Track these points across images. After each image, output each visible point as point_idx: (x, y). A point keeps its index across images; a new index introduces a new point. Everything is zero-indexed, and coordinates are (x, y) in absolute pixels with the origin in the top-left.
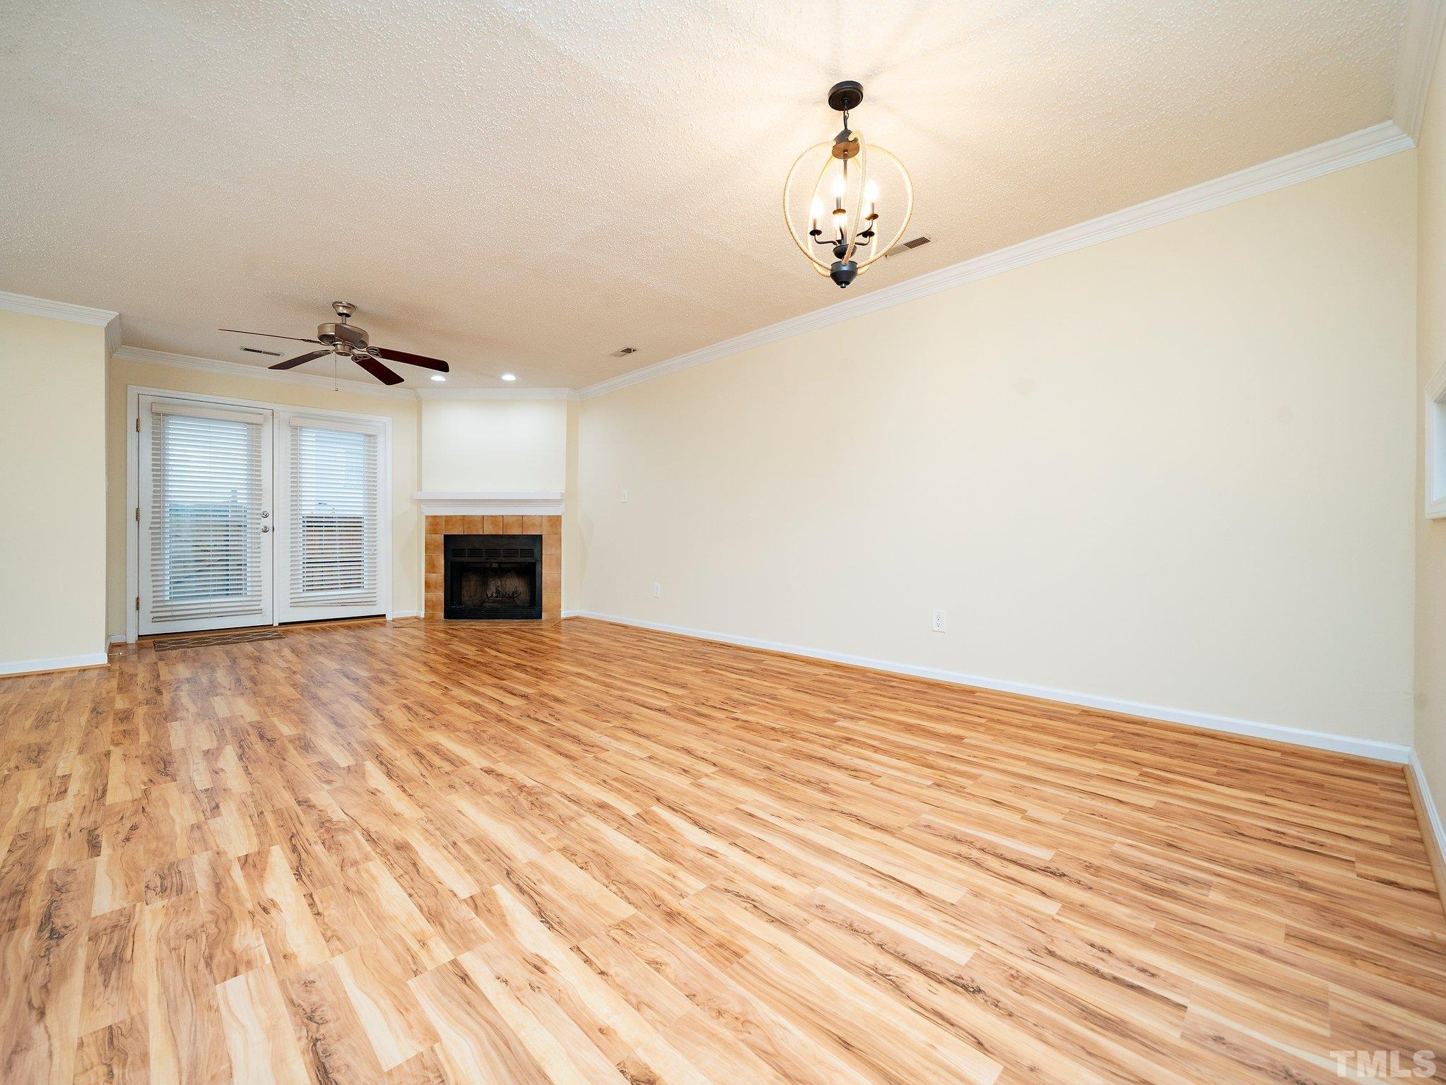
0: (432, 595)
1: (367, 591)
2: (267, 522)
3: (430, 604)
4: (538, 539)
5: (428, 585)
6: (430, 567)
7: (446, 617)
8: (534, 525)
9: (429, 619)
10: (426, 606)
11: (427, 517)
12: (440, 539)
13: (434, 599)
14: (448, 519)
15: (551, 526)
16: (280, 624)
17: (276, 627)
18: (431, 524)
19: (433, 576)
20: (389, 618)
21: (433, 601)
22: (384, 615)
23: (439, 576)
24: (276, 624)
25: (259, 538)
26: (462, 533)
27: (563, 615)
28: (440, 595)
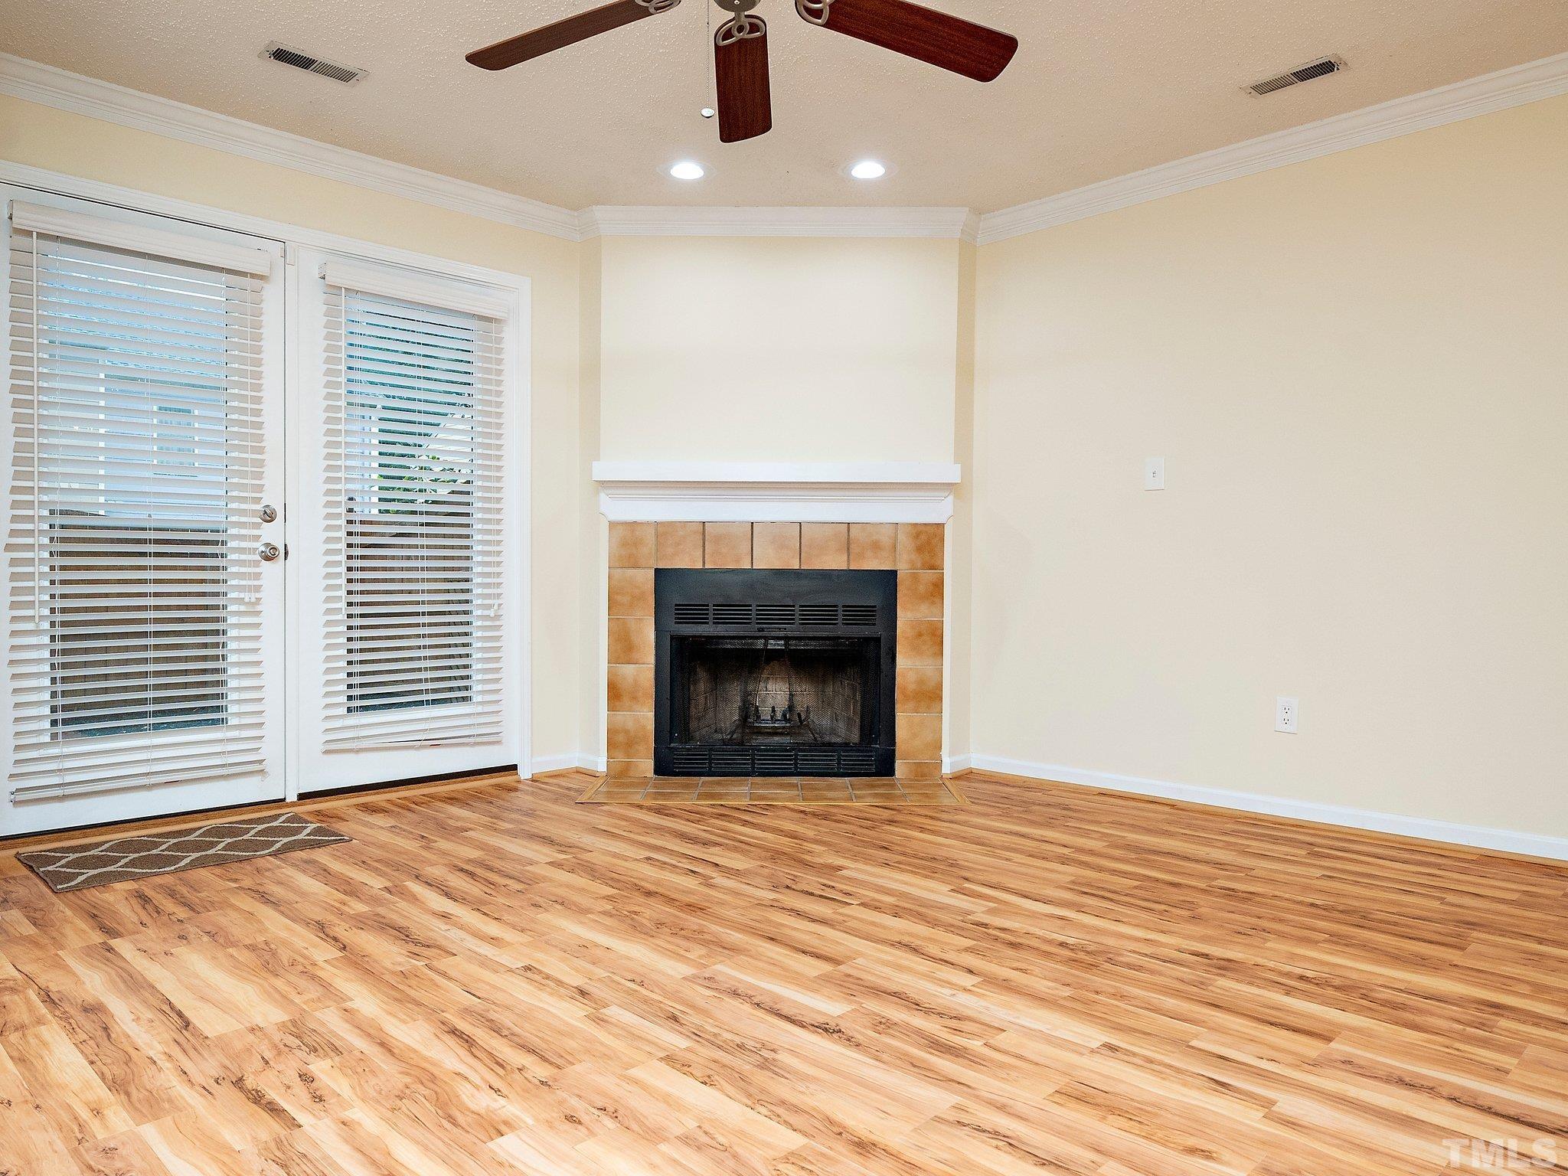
0: (626, 718)
1: (480, 709)
2: (271, 534)
3: (621, 738)
4: (888, 580)
5: (615, 694)
6: (622, 648)
7: (660, 770)
8: (876, 546)
9: (619, 776)
10: (611, 745)
11: (613, 525)
12: (646, 579)
13: (630, 725)
14: (664, 531)
15: (919, 549)
16: (302, 797)
17: (293, 804)
18: (624, 544)
19: (628, 670)
20: (524, 773)
21: (627, 732)
22: (514, 767)
23: (643, 671)
24: (292, 797)
25: (257, 576)
26: (699, 566)
27: (946, 769)
28: (644, 717)
